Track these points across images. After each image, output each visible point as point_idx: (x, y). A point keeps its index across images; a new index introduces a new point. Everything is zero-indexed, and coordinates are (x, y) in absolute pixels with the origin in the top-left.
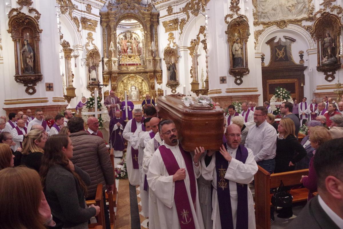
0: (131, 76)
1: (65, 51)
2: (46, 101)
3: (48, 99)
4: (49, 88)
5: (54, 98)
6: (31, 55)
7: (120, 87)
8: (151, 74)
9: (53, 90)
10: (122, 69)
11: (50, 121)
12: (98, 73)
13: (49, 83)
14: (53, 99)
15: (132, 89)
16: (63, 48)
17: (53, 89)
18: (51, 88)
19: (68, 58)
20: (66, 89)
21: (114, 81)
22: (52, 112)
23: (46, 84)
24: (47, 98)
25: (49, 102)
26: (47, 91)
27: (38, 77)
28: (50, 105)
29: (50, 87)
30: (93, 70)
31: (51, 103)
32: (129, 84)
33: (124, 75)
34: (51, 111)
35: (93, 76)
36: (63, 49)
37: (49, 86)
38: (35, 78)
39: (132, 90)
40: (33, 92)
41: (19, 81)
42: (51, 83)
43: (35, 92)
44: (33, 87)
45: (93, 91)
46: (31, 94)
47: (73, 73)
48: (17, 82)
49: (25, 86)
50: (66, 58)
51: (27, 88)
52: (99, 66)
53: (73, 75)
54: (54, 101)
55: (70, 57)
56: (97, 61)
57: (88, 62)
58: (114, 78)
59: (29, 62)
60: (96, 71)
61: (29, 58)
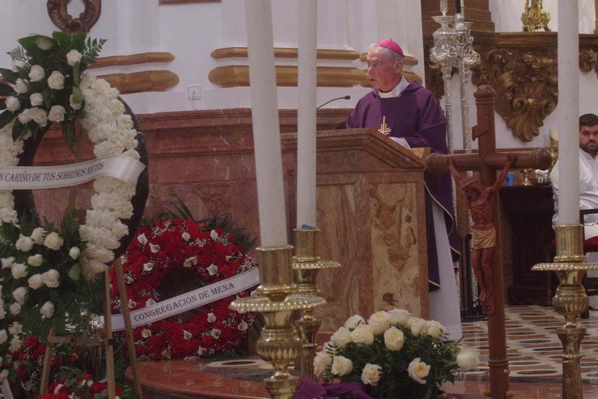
2: (165, 82)
3: (171, 67)
5: (218, 54)
11: (157, 231)
14: (214, 64)
24: (166, 58)
25: (178, 89)
28: (188, 107)
31: (193, 98)
34: (187, 156)
40: (84, 16)
43: (92, 14)
46: (76, 28)
54: (223, 78)
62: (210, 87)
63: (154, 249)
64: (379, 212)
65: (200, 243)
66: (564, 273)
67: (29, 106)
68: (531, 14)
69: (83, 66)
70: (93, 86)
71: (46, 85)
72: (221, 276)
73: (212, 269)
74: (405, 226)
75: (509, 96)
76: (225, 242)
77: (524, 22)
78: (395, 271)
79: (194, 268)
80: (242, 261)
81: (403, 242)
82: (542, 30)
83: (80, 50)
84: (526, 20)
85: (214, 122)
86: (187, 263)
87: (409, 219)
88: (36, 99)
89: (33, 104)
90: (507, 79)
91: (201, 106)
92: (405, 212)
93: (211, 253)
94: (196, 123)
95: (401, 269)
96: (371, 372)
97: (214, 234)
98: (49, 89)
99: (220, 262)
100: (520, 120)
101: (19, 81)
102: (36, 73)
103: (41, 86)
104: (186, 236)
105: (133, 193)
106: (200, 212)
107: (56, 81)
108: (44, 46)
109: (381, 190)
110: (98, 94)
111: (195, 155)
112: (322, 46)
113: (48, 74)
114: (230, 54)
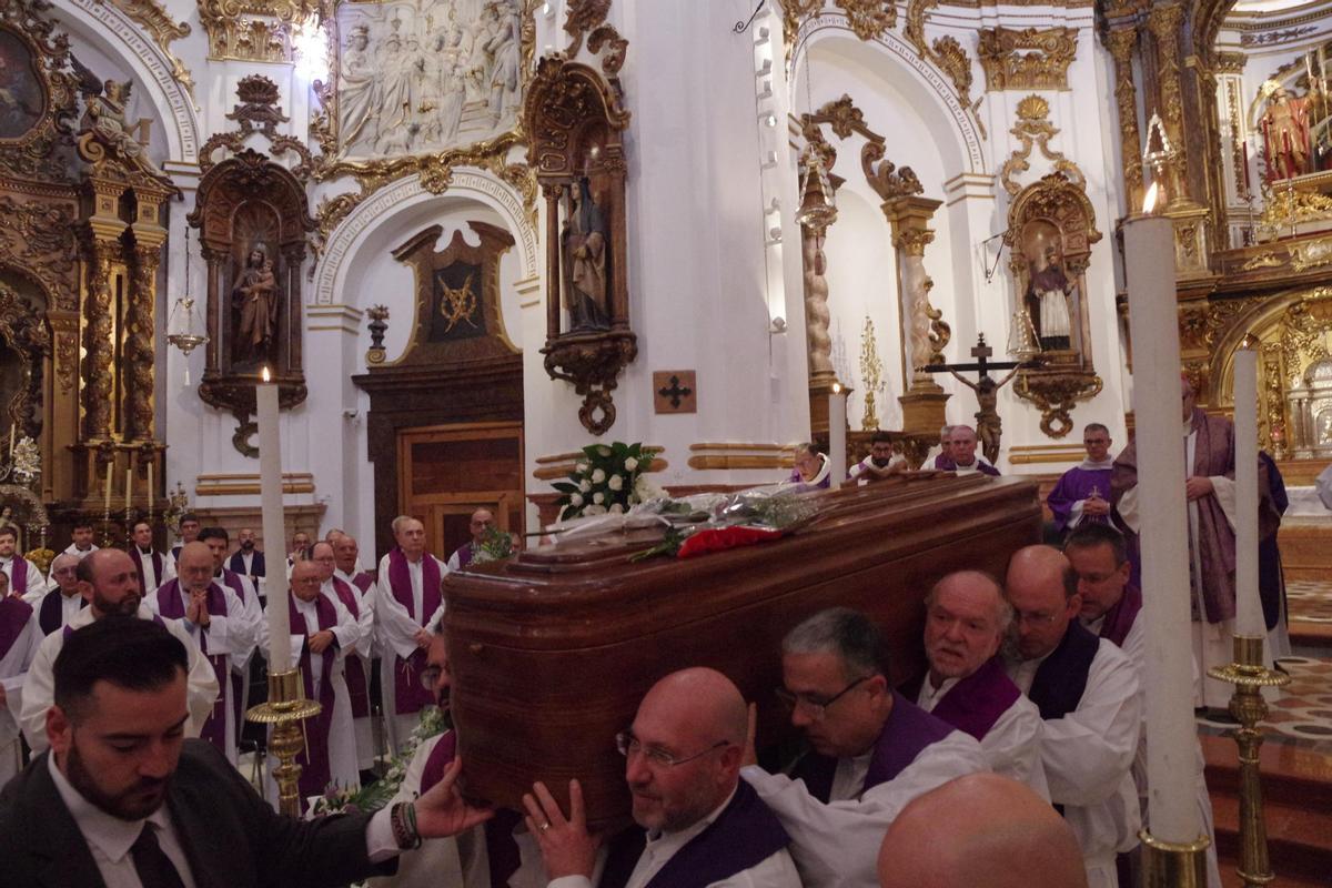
0: (1310, 302)
1: (894, 216)
2: (658, 467)
3: (663, 456)
4: (670, 398)
5: (695, 448)
9: (692, 409)
10: (1246, 267)
12: (1083, 303)
13: (667, 373)
14: (692, 454)
15: (1317, 385)
16: (883, 202)
17: (694, 400)
18: (681, 398)
19: (907, 247)
20: (900, 399)
21: (1194, 342)
23: (657, 376)
24: (659, 450)
25: (667, 471)
26: (660, 410)
28: (675, 483)
29: (676, 393)
30: (1047, 289)
31: (678, 477)
32: (1301, 354)
33: (1265, 299)
35: (1050, 322)
36: (882, 207)
37: (669, 387)
38: (601, 353)
39: (1312, 391)
40: (603, 421)
41: (558, 370)
42: (681, 373)
43: (609, 420)
44: (605, 395)
45: (1058, 406)
46: (598, 429)
47: (943, 319)
48: (553, 379)
49: (579, 391)
50: (899, 247)
51: (586, 404)
52: (1088, 265)
53: (943, 328)
54: (698, 464)
55: (917, 241)
56: (1075, 240)
57: (1024, 251)
58: (1189, 327)
59: (582, 276)
60: (1067, 294)
61: (583, 260)
62: (690, 469)
67: (592, 503)
68: (868, 419)
69: (639, 470)
70: (647, 488)
71: (607, 486)
77: (864, 424)
82: (874, 429)
83: (635, 458)
84: (866, 423)
88: (598, 497)
89: (595, 502)
91: (683, 483)
98: (609, 490)
101: (583, 482)
102: (598, 476)
103: (603, 487)
107: (616, 483)
108: (605, 453)
113: (608, 477)
114: (703, 447)
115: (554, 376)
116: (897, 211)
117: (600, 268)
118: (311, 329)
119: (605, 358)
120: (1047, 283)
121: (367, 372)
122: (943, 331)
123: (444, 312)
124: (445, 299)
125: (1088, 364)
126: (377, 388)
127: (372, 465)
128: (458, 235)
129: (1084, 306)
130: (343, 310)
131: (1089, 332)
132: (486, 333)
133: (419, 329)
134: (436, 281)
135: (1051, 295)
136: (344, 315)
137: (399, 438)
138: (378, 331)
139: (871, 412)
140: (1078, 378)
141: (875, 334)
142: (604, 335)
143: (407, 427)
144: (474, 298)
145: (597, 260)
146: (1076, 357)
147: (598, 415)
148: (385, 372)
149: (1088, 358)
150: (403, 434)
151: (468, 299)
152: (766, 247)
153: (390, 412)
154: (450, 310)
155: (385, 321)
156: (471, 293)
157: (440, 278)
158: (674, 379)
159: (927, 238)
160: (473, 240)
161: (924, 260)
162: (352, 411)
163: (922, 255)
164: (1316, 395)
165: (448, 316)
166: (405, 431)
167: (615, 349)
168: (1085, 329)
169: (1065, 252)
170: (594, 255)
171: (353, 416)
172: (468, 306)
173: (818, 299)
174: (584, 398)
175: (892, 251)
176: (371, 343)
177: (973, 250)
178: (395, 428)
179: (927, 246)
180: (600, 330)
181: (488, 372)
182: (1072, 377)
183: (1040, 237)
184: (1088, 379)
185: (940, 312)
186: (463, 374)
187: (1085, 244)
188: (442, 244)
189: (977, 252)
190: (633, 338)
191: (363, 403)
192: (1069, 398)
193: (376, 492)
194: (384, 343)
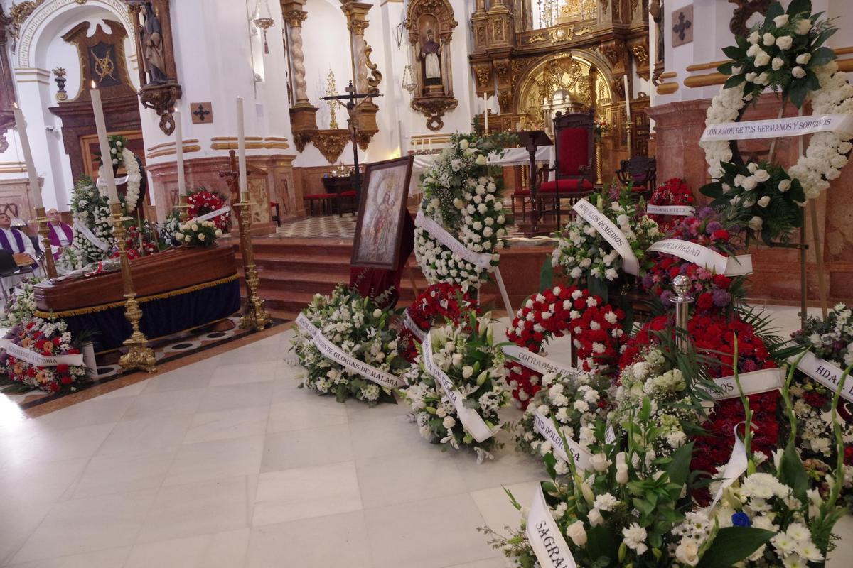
0: (558, 60)
1: (348, 13)
2: (196, 149)
3: (198, 144)
4: (199, 116)
5: (213, 140)
6: (152, 37)
7: (529, 98)
8: (609, 45)
9: (211, 121)
10: (531, 40)
11: (195, 196)
12: (448, 60)
13: (198, 104)
14: (212, 143)
15: (554, 103)
16: (342, 5)
17: (211, 116)
18: (205, 116)
19: (354, 30)
21: (505, 80)
22: (206, 175)
23: (192, 105)
24: (196, 141)
25: (200, 151)
26: (195, 122)
27: (165, 91)
28: (203, 157)
29: (202, 113)
30: (429, 53)
31: (205, 153)
33: (540, 58)
34: (204, 172)
35: (430, 70)
36: (341, 8)
37: (198, 111)
38: (163, 95)
40: (170, 128)
41: (148, 103)
42: (204, 103)
43: (173, 128)
44: (169, 115)
45: (436, 114)
46: (168, 132)
47: (378, 69)
48: (146, 108)
49: (158, 114)
50: (351, 30)
51: (162, 119)
52: (451, 39)
53: (377, 74)
54: (215, 147)
55: (359, 27)
56: (444, 26)
57: (418, 32)
58: (500, 73)
59: (151, 56)
60: (439, 56)
61: (151, 47)
62: (211, 150)
63: (194, 201)
64: (252, 188)
65: (209, 199)
66: (243, 206)
68: (332, 124)
72: (216, 209)
73: (213, 207)
74: (262, 192)
75: (326, 149)
76: (217, 198)
78: (258, 205)
79: (208, 207)
80: (223, 204)
81: (261, 197)
82: (336, 128)
84: (330, 126)
85: (212, 161)
86: (205, 206)
87: (263, 190)
90: (325, 144)
91: (208, 156)
92: (262, 187)
93: (213, 202)
94: (207, 162)
95: (261, 205)
96: (188, 238)
97: (213, 196)
99: (216, 205)
100: (330, 157)
104: (204, 197)
105: (139, 185)
106: (210, 189)
109: (252, 181)
110: (127, 155)
111: (207, 172)
112: (246, 136)
114: (216, 139)
115: (146, 106)
116: (349, 10)
117: (159, 51)
118: (19, 81)
119: (166, 97)
120: (428, 50)
121: (58, 106)
122: (377, 75)
123: (97, 71)
124: (97, 64)
125: (450, 92)
126: (64, 114)
127: (68, 156)
128: (99, 27)
129: (449, 62)
130: (36, 71)
131: (451, 76)
132: (121, 83)
133: (84, 81)
134: (90, 54)
135: (429, 56)
136: (38, 74)
137: (81, 141)
138: (61, 83)
139: (333, 119)
140: (443, 99)
141: (335, 78)
142: (163, 85)
143: (85, 135)
144: (112, 64)
145: (158, 47)
146: (443, 89)
147: (168, 125)
148: (68, 105)
149: (450, 89)
150: (83, 139)
151: (109, 64)
152: (250, 37)
153: (74, 127)
154: (100, 71)
155: (64, 77)
156: (110, 61)
157: (92, 52)
158: (201, 107)
159: (365, 25)
160: (108, 30)
161: (364, 38)
162: (51, 127)
163: (363, 35)
164: (553, 108)
165: (100, 74)
166: (84, 137)
167: (169, 92)
168: (449, 73)
169: (441, 32)
170: (156, 44)
171: (52, 130)
172: (110, 68)
173: (297, 61)
174: (161, 117)
175: (348, 32)
176: (58, 89)
177: (391, 31)
178: (79, 136)
179: (365, 30)
180: (163, 83)
181: (123, 104)
182: (439, 99)
183: (427, 24)
184: (449, 100)
185: (376, 65)
186: (111, 106)
187: (448, 28)
188: (91, 32)
189: (393, 32)
190: (179, 88)
191: (58, 123)
192: (440, 110)
193: (72, 170)
194: (65, 89)
